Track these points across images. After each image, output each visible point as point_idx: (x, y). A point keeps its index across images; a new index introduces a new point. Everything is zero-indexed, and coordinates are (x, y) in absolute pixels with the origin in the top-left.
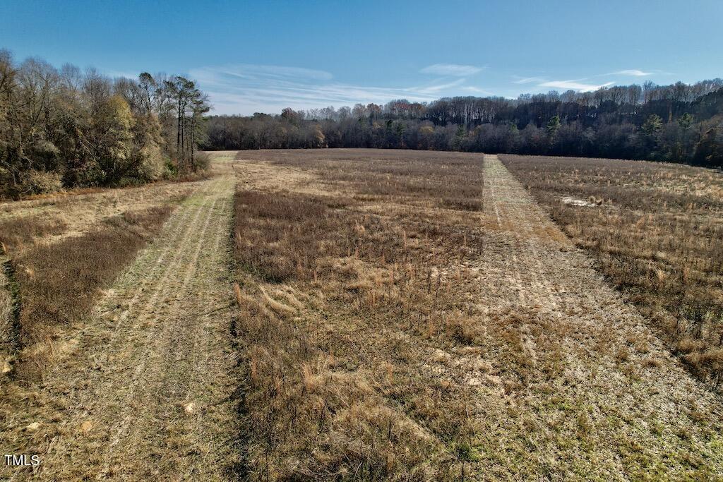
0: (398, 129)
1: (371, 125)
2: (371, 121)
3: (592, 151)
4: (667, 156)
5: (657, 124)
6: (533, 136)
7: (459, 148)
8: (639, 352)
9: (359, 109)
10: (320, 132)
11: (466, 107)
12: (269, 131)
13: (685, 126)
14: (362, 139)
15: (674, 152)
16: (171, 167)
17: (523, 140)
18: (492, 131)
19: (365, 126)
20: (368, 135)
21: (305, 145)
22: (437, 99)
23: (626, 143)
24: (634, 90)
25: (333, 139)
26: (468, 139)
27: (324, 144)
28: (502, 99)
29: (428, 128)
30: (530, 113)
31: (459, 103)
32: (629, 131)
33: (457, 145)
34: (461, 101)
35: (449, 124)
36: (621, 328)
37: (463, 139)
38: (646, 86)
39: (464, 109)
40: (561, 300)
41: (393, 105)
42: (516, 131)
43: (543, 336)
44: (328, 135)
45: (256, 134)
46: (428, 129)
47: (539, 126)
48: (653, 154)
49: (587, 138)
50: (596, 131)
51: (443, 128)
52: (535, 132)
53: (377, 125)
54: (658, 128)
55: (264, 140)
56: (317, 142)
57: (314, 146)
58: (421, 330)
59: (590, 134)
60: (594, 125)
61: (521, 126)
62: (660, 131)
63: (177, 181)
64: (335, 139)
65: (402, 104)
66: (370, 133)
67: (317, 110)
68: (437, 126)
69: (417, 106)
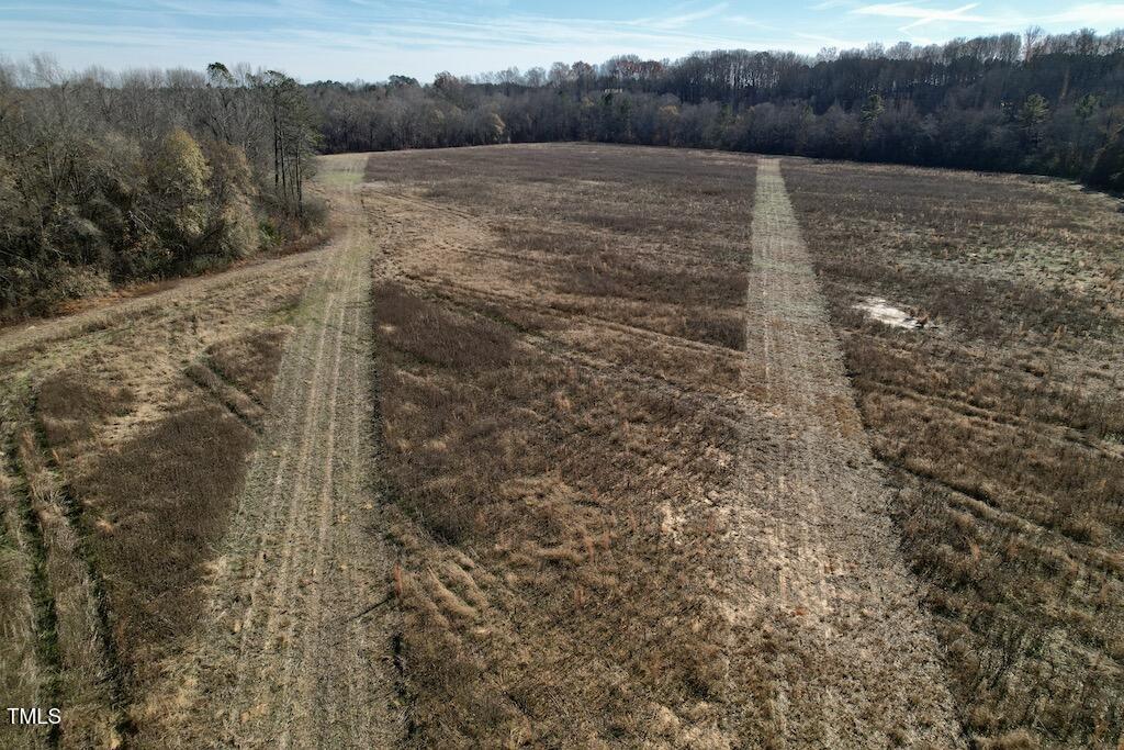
0: (623, 109)
1: (579, 100)
2: (578, 94)
3: (931, 155)
4: (1051, 164)
5: (1040, 110)
6: (838, 126)
7: (719, 142)
8: (921, 724)
9: (559, 71)
10: (497, 116)
11: (732, 67)
12: (416, 118)
13: (1085, 115)
14: (564, 123)
15: (1063, 158)
16: (270, 232)
17: (823, 132)
18: (772, 115)
19: (569, 101)
20: (575, 119)
21: (472, 139)
22: (684, 56)
23: (988, 141)
24: (1009, 42)
25: (518, 127)
26: (734, 127)
27: (505, 136)
28: (791, 55)
29: (671, 108)
30: (836, 84)
31: (721, 60)
32: (994, 121)
33: (716, 139)
34: (726, 56)
35: (705, 101)
36: (905, 668)
37: (726, 128)
38: (1029, 35)
39: (729, 71)
40: (834, 594)
41: (614, 65)
42: (812, 117)
43: (801, 684)
44: (509, 119)
45: (395, 123)
46: (669, 112)
47: (848, 108)
48: (1028, 160)
49: (924, 131)
50: (940, 120)
51: (695, 107)
52: (842, 120)
53: (588, 102)
54: (1040, 118)
55: (408, 131)
56: (493, 133)
57: (489, 141)
58: (643, 666)
59: (929, 126)
60: (938, 110)
61: (820, 109)
62: (1043, 123)
63: (281, 253)
64: (522, 128)
65: (630, 64)
66: (578, 115)
67: (491, 73)
68: (685, 104)
69: (653, 66)
